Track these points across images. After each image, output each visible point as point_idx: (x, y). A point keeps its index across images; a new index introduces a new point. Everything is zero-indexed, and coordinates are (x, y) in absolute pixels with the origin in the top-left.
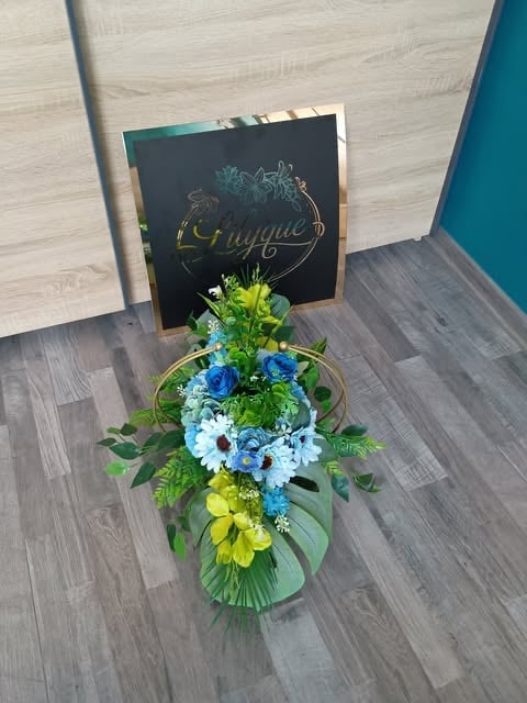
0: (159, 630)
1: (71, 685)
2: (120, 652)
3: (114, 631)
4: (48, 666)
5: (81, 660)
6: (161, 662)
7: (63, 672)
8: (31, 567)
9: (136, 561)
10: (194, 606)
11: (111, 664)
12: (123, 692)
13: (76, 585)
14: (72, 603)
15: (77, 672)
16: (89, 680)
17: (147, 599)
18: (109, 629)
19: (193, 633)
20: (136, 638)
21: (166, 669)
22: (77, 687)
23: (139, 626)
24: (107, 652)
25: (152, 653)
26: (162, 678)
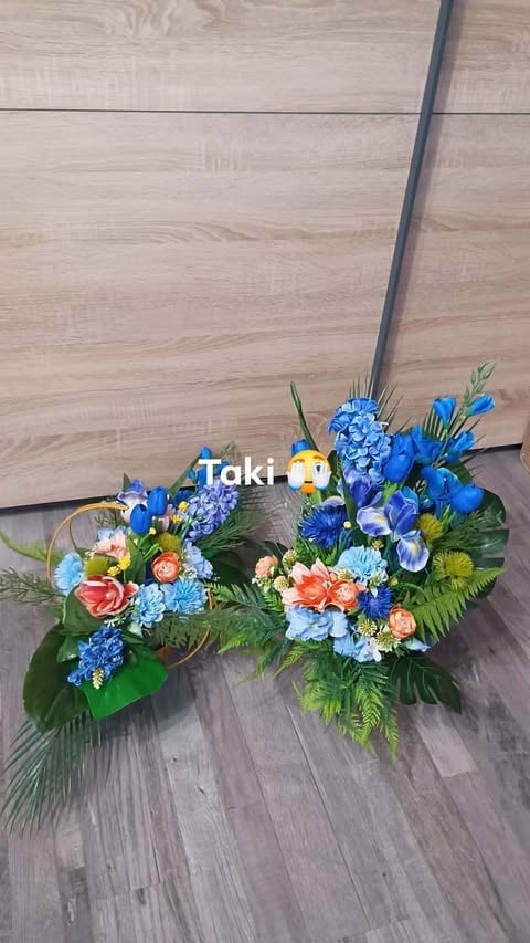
0: (469, 824)
1: (375, 872)
2: (427, 843)
3: (414, 818)
4: (345, 848)
5: (383, 846)
6: (479, 860)
7: (365, 857)
8: (300, 736)
9: (423, 745)
10: (504, 802)
11: (420, 855)
12: (442, 889)
13: (359, 762)
14: (357, 781)
15: (382, 860)
16: (396, 868)
17: (445, 788)
18: (408, 815)
19: (509, 832)
20: (443, 829)
21: (487, 869)
22: (384, 875)
23: (444, 816)
24: (411, 841)
25: (466, 848)
26: (483, 876)
